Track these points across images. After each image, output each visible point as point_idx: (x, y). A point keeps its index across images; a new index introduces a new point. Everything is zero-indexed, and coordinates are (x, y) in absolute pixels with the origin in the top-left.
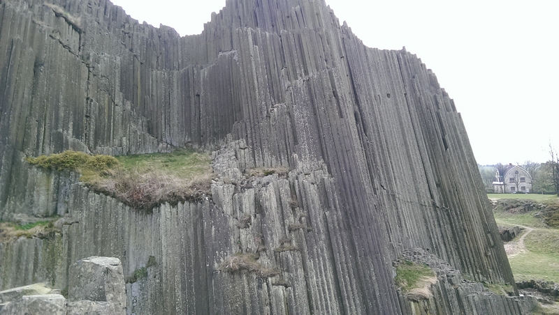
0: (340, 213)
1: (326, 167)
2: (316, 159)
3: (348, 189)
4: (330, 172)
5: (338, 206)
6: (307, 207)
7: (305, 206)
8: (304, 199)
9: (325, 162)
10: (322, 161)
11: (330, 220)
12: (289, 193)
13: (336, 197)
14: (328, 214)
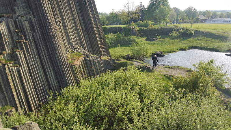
0: (40, 33)
1: (31, 13)
2: (26, 9)
3: (43, 23)
4: (34, 15)
5: (39, 31)
6: (24, 32)
7: (23, 31)
8: (22, 28)
9: (31, 10)
10: (29, 10)
11: (35, 37)
12: (14, 26)
13: (37, 27)
14: (34, 34)
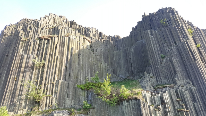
0: (201, 103)
1: (191, 83)
2: (186, 79)
3: (204, 92)
4: (193, 85)
5: (200, 100)
6: (185, 101)
7: (184, 101)
8: (183, 97)
9: (191, 80)
10: (189, 80)
11: (196, 106)
12: (176, 95)
13: (197, 96)
14: (195, 104)
